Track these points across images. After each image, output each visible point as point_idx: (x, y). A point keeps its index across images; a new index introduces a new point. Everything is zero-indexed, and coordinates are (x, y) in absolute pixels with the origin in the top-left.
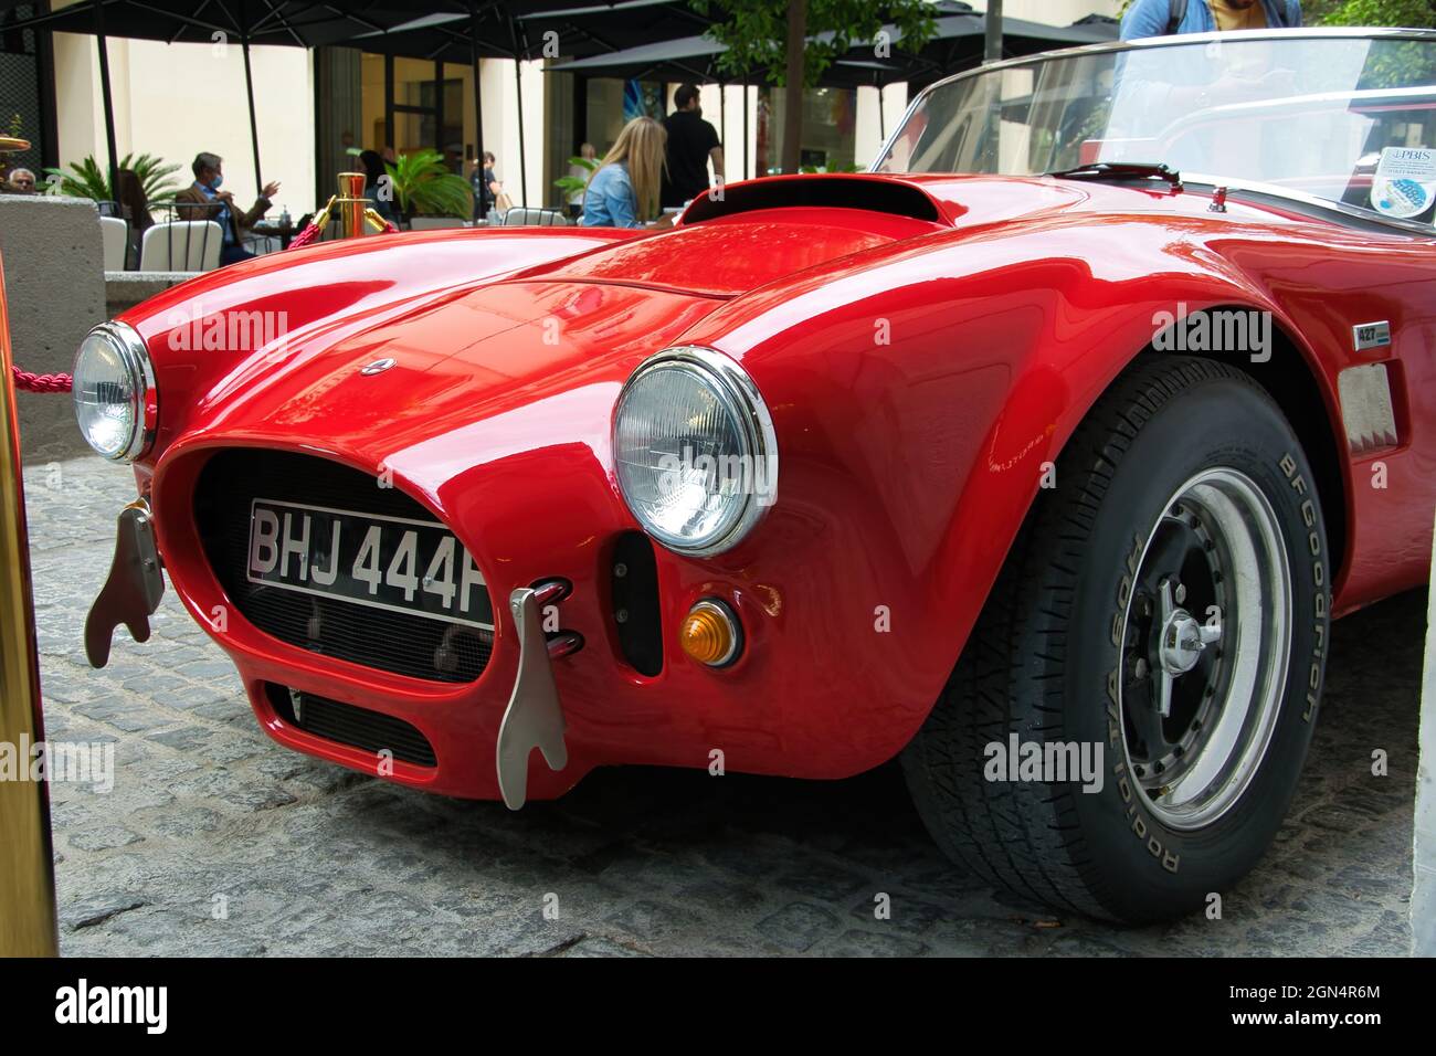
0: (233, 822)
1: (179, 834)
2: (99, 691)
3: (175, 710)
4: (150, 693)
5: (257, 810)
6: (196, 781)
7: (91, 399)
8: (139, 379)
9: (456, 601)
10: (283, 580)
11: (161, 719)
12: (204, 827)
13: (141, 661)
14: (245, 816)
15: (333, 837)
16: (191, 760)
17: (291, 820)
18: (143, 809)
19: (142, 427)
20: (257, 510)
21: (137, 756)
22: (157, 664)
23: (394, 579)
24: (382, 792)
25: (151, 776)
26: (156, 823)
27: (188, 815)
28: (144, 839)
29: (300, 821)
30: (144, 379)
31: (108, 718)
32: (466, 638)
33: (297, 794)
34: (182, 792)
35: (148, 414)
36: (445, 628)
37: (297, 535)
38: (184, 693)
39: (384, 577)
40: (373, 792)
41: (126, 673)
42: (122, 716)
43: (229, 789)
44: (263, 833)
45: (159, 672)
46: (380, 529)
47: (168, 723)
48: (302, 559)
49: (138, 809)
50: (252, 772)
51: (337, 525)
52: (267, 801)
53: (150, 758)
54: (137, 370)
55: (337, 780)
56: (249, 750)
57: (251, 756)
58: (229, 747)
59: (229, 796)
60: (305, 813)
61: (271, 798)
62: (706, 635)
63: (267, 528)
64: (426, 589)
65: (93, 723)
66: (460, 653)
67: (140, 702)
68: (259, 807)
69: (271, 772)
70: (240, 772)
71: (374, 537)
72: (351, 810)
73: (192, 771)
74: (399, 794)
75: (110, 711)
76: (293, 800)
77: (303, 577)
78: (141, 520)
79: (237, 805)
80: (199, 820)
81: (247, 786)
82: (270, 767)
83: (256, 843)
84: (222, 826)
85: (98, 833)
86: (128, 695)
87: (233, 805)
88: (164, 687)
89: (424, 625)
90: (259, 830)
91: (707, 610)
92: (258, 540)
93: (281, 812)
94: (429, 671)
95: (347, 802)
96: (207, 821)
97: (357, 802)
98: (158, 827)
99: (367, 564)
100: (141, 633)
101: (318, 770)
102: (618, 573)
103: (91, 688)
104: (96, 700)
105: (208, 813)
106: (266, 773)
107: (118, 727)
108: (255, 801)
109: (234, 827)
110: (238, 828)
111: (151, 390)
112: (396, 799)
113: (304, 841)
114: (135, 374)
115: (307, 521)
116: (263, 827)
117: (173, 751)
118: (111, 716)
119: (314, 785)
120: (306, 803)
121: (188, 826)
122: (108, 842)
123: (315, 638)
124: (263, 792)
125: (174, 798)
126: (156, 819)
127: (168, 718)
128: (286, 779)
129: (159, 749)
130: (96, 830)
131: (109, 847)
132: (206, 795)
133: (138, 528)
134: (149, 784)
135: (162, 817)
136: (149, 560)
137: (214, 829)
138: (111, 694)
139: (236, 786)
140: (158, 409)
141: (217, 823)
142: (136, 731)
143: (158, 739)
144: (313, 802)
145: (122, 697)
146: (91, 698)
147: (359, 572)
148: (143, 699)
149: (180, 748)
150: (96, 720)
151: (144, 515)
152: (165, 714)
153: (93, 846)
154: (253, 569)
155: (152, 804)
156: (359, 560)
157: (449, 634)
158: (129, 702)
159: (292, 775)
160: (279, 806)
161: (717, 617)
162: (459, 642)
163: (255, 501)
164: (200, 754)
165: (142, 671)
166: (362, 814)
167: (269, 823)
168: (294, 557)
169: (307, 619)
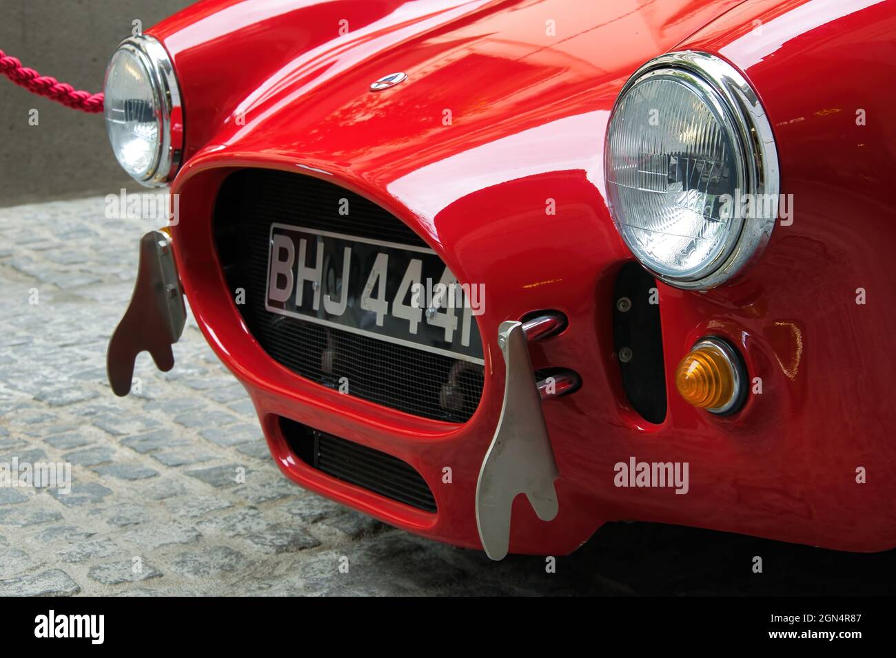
0: (252, 563)
1: (196, 572)
2: (150, 424)
3: (220, 446)
4: (199, 429)
5: (278, 552)
6: (225, 519)
7: (119, 117)
8: (164, 97)
9: (458, 334)
10: (299, 310)
11: (204, 455)
12: (222, 567)
13: (198, 396)
14: (265, 557)
15: (347, 584)
16: (224, 498)
17: (309, 564)
18: (167, 545)
19: (168, 147)
20: (275, 235)
21: (173, 491)
22: (212, 399)
23: (399, 311)
24: (407, 541)
25: (182, 512)
26: (178, 559)
27: (210, 553)
28: (161, 576)
29: (317, 566)
30: (169, 97)
31: (151, 451)
32: (472, 376)
33: (323, 538)
34: (209, 530)
35: (173, 133)
36: (450, 365)
37: (311, 263)
38: (231, 430)
39: (390, 308)
40: (398, 540)
41: (179, 407)
42: (167, 450)
43: (255, 528)
44: (280, 576)
45: (212, 407)
46: (387, 256)
47: (209, 459)
48: (315, 288)
49: (163, 545)
50: (281, 513)
51: (348, 252)
52: (289, 543)
53: (185, 494)
54: (162, 88)
55: (364, 526)
56: (284, 491)
57: (284, 496)
58: (264, 486)
59: (253, 536)
60: (325, 558)
61: (294, 541)
62: (704, 378)
63: (283, 255)
64: (430, 322)
65: (138, 456)
66: (466, 392)
67: (187, 436)
68: (281, 549)
69: (300, 515)
70: (270, 512)
71: (381, 265)
72: (371, 557)
73: (224, 509)
74: (424, 543)
75: (155, 444)
76: (317, 544)
77: (316, 307)
78: (162, 244)
79: (259, 546)
80: (220, 559)
81: (273, 527)
82: (300, 509)
83: (270, 586)
84: (240, 567)
85: (119, 566)
86: (177, 429)
87: (255, 546)
88: (213, 423)
89: (428, 359)
90: (277, 573)
91: (708, 351)
92: (276, 267)
93: (303, 557)
94: (434, 410)
95: (371, 549)
96: (226, 560)
97: (379, 550)
98: (177, 563)
99: (374, 295)
100: (165, 362)
101: (347, 515)
102: (621, 308)
103: (144, 420)
104: (145, 433)
105: (228, 552)
106: (295, 514)
107: (160, 461)
108: (278, 542)
109: (252, 568)
110: (256, 569)
111: (177, 109)
112: (420, 548)
113: (318, 587)
114: (160, 91)
115: (320, 247)
116: (281, 570)
117: (209, 487)
118: (156, 449)
119: (341, 529)
120: (330, 548)
121: (207, 565)
122: (127, 577)
123: (328, 372)
124: (287, 535)
125: (200, 535)
126: (178, 556)
127: (212, 454)
128: (315, 522)
129: (196, 486)
130: (116, 563)
131: (125, 581)
132: (231, 533)
133: (160, 253)
134: (179, 520)
135: (184, 554)
136: (171, 286)
137: (232, 569)
138: (161, 428)
139: (263, 526)
140: (184, 128)
141: (237, 563)
142: (177, 465)
143: (197, 475)
144: (336, 548)
145: (171, 431)
146: (141, 431)
147: (367, 303)
148: (191, 435)
149: (217, 485)
150: (141, 453)
151: (164, 239)
152: (209, 450)
153: (111, 579)
154: (271, 298)
155: (176, 540)
156: (368, 290)
157: (455, 371)
158: (177, 436)
159: (321, 518)
160: (301, 549)
161: (719, 360)
162: (464, 380)
163: (274, 225)
164: (235, 492)
165: (196, 405)
166: (381, 563)
167: (288, 566)
168: (308, 284)
169: (320, 351)
